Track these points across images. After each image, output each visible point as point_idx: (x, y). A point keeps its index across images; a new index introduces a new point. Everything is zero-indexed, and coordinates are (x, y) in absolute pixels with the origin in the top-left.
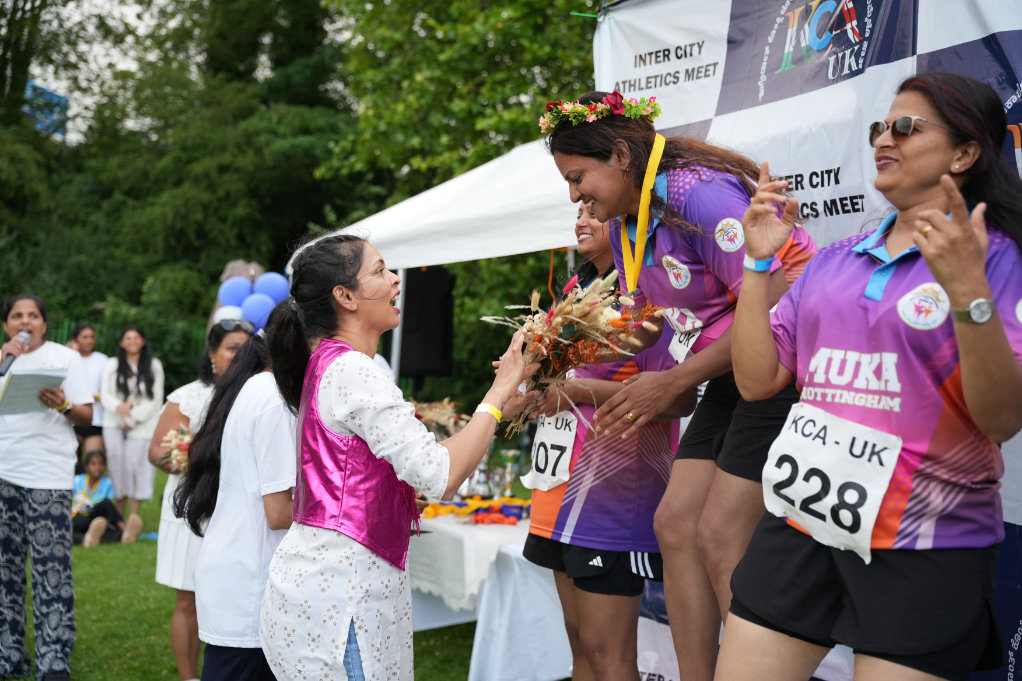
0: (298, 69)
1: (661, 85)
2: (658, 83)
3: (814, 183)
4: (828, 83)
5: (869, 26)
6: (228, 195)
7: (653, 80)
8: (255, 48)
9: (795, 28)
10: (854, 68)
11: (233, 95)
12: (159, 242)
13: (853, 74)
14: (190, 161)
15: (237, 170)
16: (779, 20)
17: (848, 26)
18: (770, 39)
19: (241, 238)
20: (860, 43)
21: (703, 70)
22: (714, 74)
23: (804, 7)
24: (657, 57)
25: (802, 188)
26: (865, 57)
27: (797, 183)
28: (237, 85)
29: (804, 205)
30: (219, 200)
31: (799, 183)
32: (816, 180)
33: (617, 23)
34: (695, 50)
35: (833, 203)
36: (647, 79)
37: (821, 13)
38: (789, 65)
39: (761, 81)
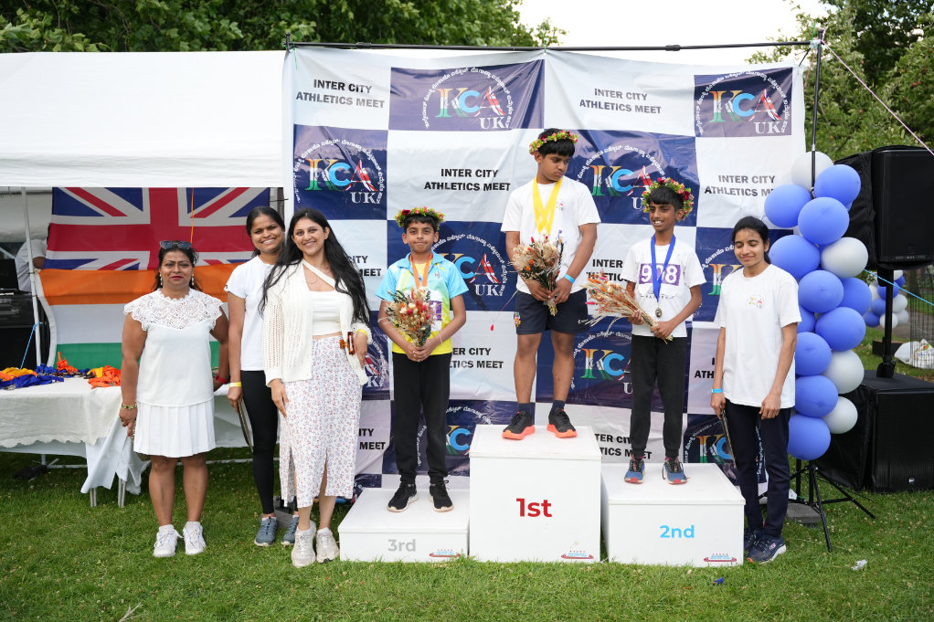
1: (337, 102)
2: (334, 101)
3: (479, 175)
4: (480, 130)
5: (511, 109)
7: (330, 98)
9: (446, 98)
10: (502, 127)
13: (500, 129)
16: (431, 91)
17: (493, 106)
18: (426, 99)
20: (505, 116)
21: (372, 102)
22: (382, 106)
23: (452, 89)
24: (333, 85)
25: (470, 176)
26: (509, 123)
29: (469, 184)
33: (300, 56)
34: (365, 89)
35: (490, 185)
36: (325, 96)
37: (467, 95)
38: (446, 115)
39: (425, 118)
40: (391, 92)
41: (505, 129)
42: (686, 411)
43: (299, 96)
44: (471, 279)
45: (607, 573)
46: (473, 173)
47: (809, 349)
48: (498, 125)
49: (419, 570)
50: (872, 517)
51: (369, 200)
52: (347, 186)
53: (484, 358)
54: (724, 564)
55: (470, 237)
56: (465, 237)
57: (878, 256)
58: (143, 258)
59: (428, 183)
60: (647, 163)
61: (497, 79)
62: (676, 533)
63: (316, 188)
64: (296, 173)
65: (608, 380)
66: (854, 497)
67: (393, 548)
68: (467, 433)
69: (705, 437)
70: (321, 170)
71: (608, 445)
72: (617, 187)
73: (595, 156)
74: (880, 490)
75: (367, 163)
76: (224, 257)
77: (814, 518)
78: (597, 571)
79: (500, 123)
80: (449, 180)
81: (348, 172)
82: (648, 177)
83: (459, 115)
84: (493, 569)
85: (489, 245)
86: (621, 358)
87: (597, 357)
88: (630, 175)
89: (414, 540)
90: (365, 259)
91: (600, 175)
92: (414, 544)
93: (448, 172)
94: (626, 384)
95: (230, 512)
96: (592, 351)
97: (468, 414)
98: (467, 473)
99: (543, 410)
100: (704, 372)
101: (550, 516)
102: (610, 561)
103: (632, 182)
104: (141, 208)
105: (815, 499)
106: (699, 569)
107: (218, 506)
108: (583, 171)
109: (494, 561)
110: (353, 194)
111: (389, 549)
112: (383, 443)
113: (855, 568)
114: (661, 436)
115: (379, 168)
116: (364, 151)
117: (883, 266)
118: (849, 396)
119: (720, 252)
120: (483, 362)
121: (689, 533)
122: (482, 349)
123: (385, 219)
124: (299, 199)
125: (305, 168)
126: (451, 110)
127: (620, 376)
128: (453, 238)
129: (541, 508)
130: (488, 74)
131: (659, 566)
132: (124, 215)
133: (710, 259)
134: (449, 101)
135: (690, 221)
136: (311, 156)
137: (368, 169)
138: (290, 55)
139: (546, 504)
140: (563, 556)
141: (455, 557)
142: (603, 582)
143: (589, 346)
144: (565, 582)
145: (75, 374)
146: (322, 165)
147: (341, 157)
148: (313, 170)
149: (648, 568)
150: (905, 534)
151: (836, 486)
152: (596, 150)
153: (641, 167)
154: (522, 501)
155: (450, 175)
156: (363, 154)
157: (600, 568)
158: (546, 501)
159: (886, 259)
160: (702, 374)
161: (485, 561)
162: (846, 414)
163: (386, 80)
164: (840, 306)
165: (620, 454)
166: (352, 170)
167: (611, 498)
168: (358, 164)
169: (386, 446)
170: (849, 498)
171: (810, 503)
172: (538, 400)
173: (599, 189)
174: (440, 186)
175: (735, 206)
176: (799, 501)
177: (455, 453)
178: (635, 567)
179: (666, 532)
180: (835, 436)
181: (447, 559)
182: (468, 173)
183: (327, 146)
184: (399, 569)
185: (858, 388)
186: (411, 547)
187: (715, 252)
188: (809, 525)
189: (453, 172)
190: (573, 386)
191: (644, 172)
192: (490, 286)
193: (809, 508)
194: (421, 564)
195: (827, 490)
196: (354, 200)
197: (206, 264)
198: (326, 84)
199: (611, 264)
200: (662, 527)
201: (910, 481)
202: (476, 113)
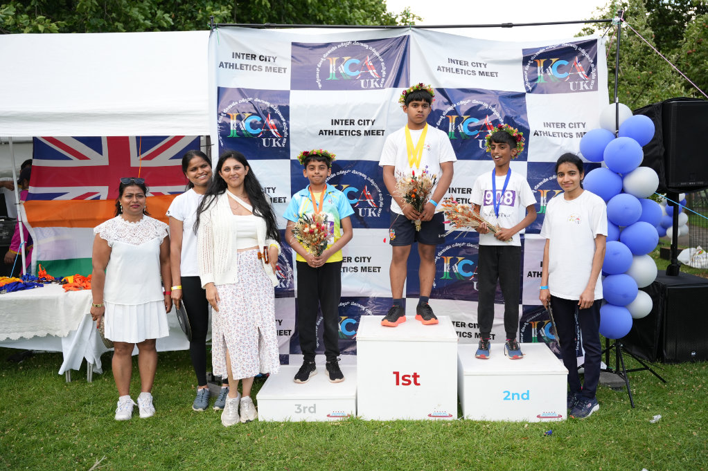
1: (250, 69)
5: (384, 73)
7: (244, 66)
9: (334, 64)
10: (377, 86)
13: (376, 88)
16: (323, 59)
17: (370, 71)
18: (319, 66)
20: (380, 78)
21: (277, 69)
22: (285, 72)
23: (339, 58)
24: (247, 57)
25: (354, 125)
26: (384, 84)
29: (353, 130)
32: (361, 122)
33: (222, 34)
34: (271, 59)
35: (369, 131)
36: (241, 65)
37: (350, 63)
38: (334, 78)
39: (318, 81)
40: (292, 61)
41: (380, 88)
42: (521, 303)
43: (221, 65)
44: (356, 204)
45: (463, 428)
46: (356, 122)
47: (615, 254)
48: (374, 85)
49: (319, 428)
50: (664, 382)
51: (276, 144)
52: (259, 134)
53: (366, 264)
54: (553, 420)
55: (354, 172)
56: (350, 172)
57: (667, 183)
58: (103, 191)
59: (321, 131)
60: (490, 113)
61: (374, 50)
62: (516, 396)
63: (235, 135)
64: (220, 124)
65: (461, 281)
66: (650, 367)
67: (298, 411)
68: (354, 322)
69: (536, 323)
70: (239, 121)
71: (462, 330)
72: (467, 132)
73: (450, 108)
74: (670, 362)
75: (274, 116)
76: (166, 190)
77: (620, 383)
78: (455, 426)
79: (376, 83)
80: (337, 128)
81: (260, 123)
82: (491, 124)
83: (345, 78)
84: (375, 426)
85: (369, 179)
86: (471, 263)
87: (453, 262)
88: (477, 122)
89: (315, 405)
90: (274, 190)
91: (454, 123)
92: (314, 407)
93: (336, 122)
94: (475, 283)
95: (173, 385)
96: (449, 258)
97: (355, 307)
98: (355, 353)
99: (412, 304)
100: (534, 273)
101: (419, 384)
102: (465, 418)
103: (478, 128)
104: (101, 153)
105: (621, 369)
106: (534, 424)
107: (163, 380)
109: (376, 420)
110: (264, 140)
111: (296, 412)
112: (290, 331)
113: (653, 421)
114: (503, 322)
115: (283, 120)
116: (272, 106)
117: (670, 190)
118: (646, 289)
119: (545, 180)
120: (366, 268)
121: (525, 396)
122: (364, 258)
123: (289, 158)
124: (222, 144)
125: (227, 120)
126: (338, 74)
127: (471, 277)
128: (341, 172)
129: (412, 379)
130: (366, 46)
131: (503, 422)
132: (89, 159)
133: (538, 186)
134: (337, 67)
135: (523, 157)
136: (231, 111)
137: (276, 120)
138: (214, 33)
139: (415, 376)
140: (430, 415)
141: (346, 417)
142: (460, 434)
143: (446, 254)
144: (431, 435)
145: (52, 281)
146: (239, 118)
147: (255, 112)
148: (233, 122)
149: (494, 423)
150: (690, 395)
151: (636, 359)
152: (450, 103)
153: (485, 117)
154: (397, 374)
155: (338, 123)
156: (270, 108)
157: (458, 424)
158: (415, 374)
159: (672, 184)
160: (533, 274)
161: (369, 420)
162: (644, 304)
163: (287, 51)
164: (639, 221)
165: (471, 336)
166: (262, 121)
167: (466, 370)
168: (267, 116)
169: (292, 333)
170: (647, 368)
171: (617, 372)
172: (408, 296)
173: (453, 134)
174: (331, 133)
175: (557, 145)
176: (608, 370)
177: (345, 337)
178: (484, 423)
179: (508, 396)
180: (635, 321)
181: (339, 419)
182: (352, 122)
183: (243, 103)
184: (303, 427)
185: (652, 284)
186: (312, 410)
187: (542, 181)
188: (616, 389)
189: (340, 122)
190: (435, 285)
191: (487, 120)
192: (370, 210)
193: (616, 376)
194: (321, 423)
195: (629, 362)
196: (264, 144)
197: (152, 195)
198: (241, 56)
199: (463, 191)
200: (504, 392)
201: (693, 354)
202: (358, 76)
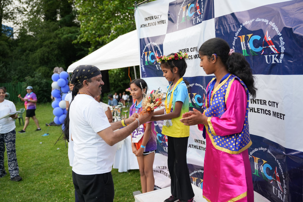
0: (67, 17)
2: (151, 25)
3: (192, 51)
4: (193, 25)
5: (203, 10)
6: (53, 49)
7: (150, 24)
8: (56, 13)
9: (185, 11)
10: (200, 21)
11: (52, 25)
12: (38, 61)
13: (199, 23)
14: (43, 42)
15: (54, 43)
16: (181, 9)
17: (198, 11)
18: (179, 14)
19: (57, 59)
20: (201, 15)
21: (162, 22)
22: (165, 23)
23: (186, 6)
24: (150, 18)
25: (189, 52)
26: (202, 18)
27: (187, 50)
28: (52, 22)
29: (189, 56)
30: (51, 50)
31: (188, 51)
32: (192, 50)
33: (140, 10)
34: (159, 17)
35: (196, 55)
36: (148, 24)
37: (191, 7)
38: (184, 21)
39: (177, 25)
43: (141, 27)
46: (190, 50)
48: (198, 21)
52: (154, 63)
55: (197, 84)
56: (194, 85)
63: (147, 64)
72: (253, 48)
73: (240, 30)
75: (158, 52)
79: (199, 19)
85: (204, 89)
91: (244, 42)
108: (235, 40)
115: (161, 53)
116: (157, 46)
126: (185, 17)
127: (271, 181)
146: (148, 54)
148: (146, 57)
168: (156, 52)
173: (246, 51)
189: (183, 51)
196: (157, 68)
198: (148, 19)
199: (260, 102)
202: (192, 16)
